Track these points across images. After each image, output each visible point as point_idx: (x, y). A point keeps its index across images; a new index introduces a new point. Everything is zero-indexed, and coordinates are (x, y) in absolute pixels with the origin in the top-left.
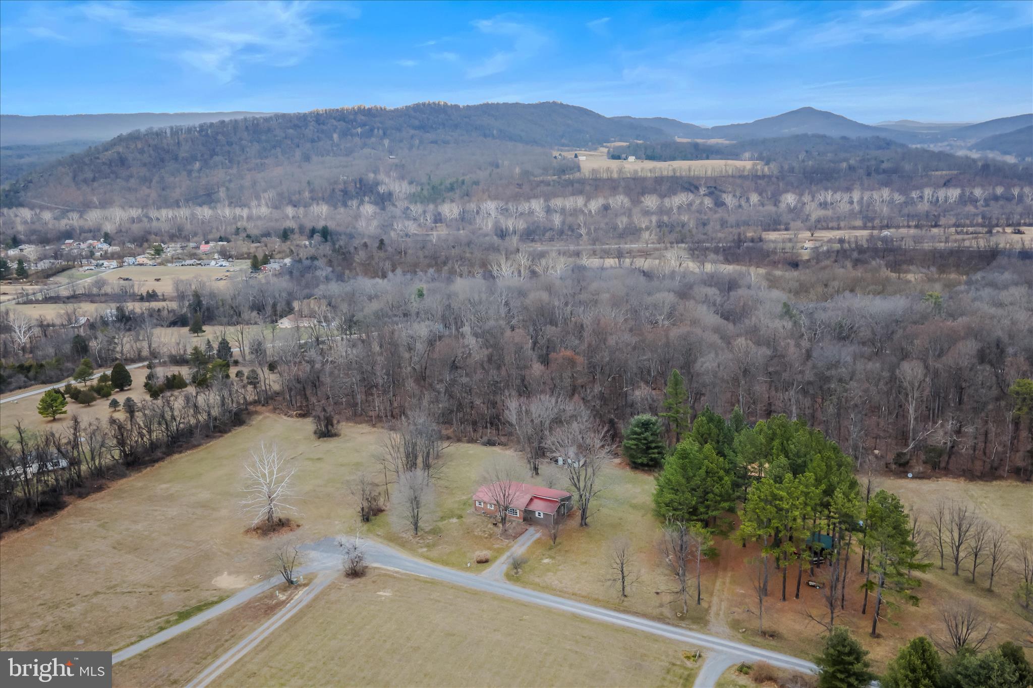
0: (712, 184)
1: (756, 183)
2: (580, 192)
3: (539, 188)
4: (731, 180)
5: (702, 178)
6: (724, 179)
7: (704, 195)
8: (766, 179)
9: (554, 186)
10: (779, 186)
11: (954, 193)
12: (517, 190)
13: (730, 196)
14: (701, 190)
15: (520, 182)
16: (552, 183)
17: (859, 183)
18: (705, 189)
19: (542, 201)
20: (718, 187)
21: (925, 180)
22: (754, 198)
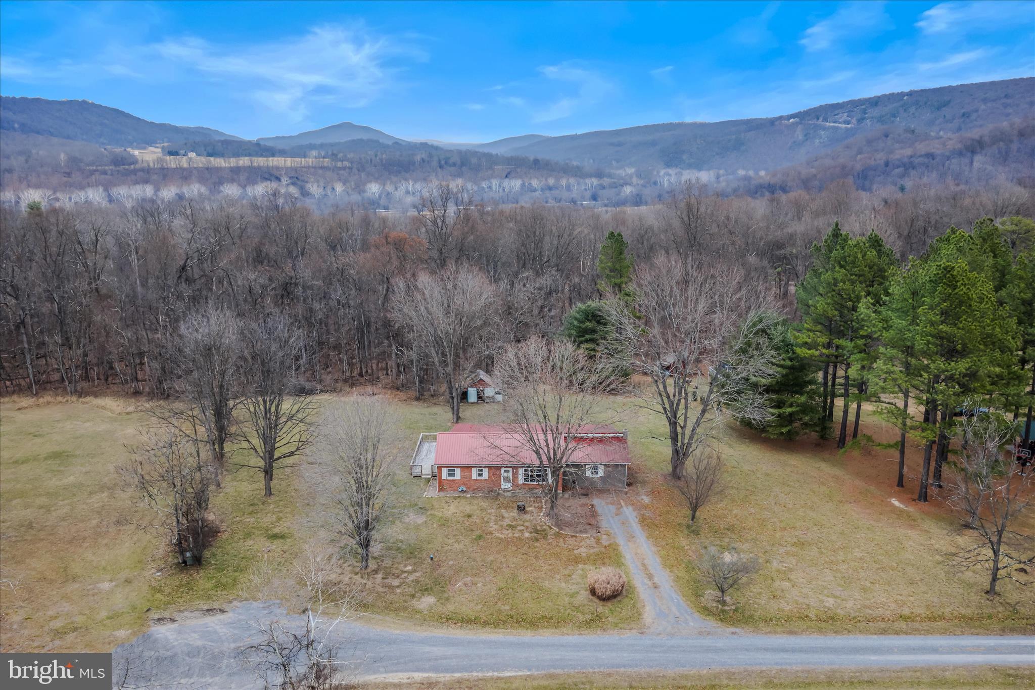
0: (293, 174)
1: (338, 174)
2: (146, 182)
3: (93, 177)
4: (313, 170)
5: (282, 168)
6: (305, 169)
7: (288, 185)
8: (347, 170)
9: (112, 175)
10: (361, 177)
11: (516, 184)
12: (65, 179)
13: (315, 185)
14: (283, 180)
15: (68, 171)
16: (109, 172)
17: (434, 174)
18: (288, 179)
19: (101, 189)
20: (299, 177)
21: (490, 172)
22: (339, 188)
